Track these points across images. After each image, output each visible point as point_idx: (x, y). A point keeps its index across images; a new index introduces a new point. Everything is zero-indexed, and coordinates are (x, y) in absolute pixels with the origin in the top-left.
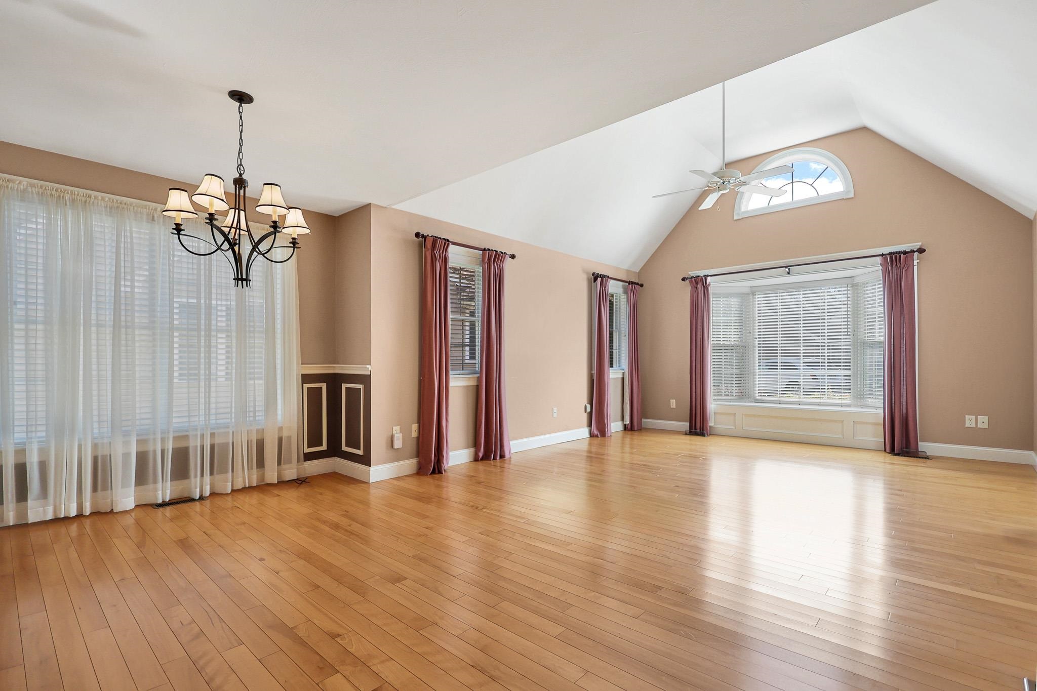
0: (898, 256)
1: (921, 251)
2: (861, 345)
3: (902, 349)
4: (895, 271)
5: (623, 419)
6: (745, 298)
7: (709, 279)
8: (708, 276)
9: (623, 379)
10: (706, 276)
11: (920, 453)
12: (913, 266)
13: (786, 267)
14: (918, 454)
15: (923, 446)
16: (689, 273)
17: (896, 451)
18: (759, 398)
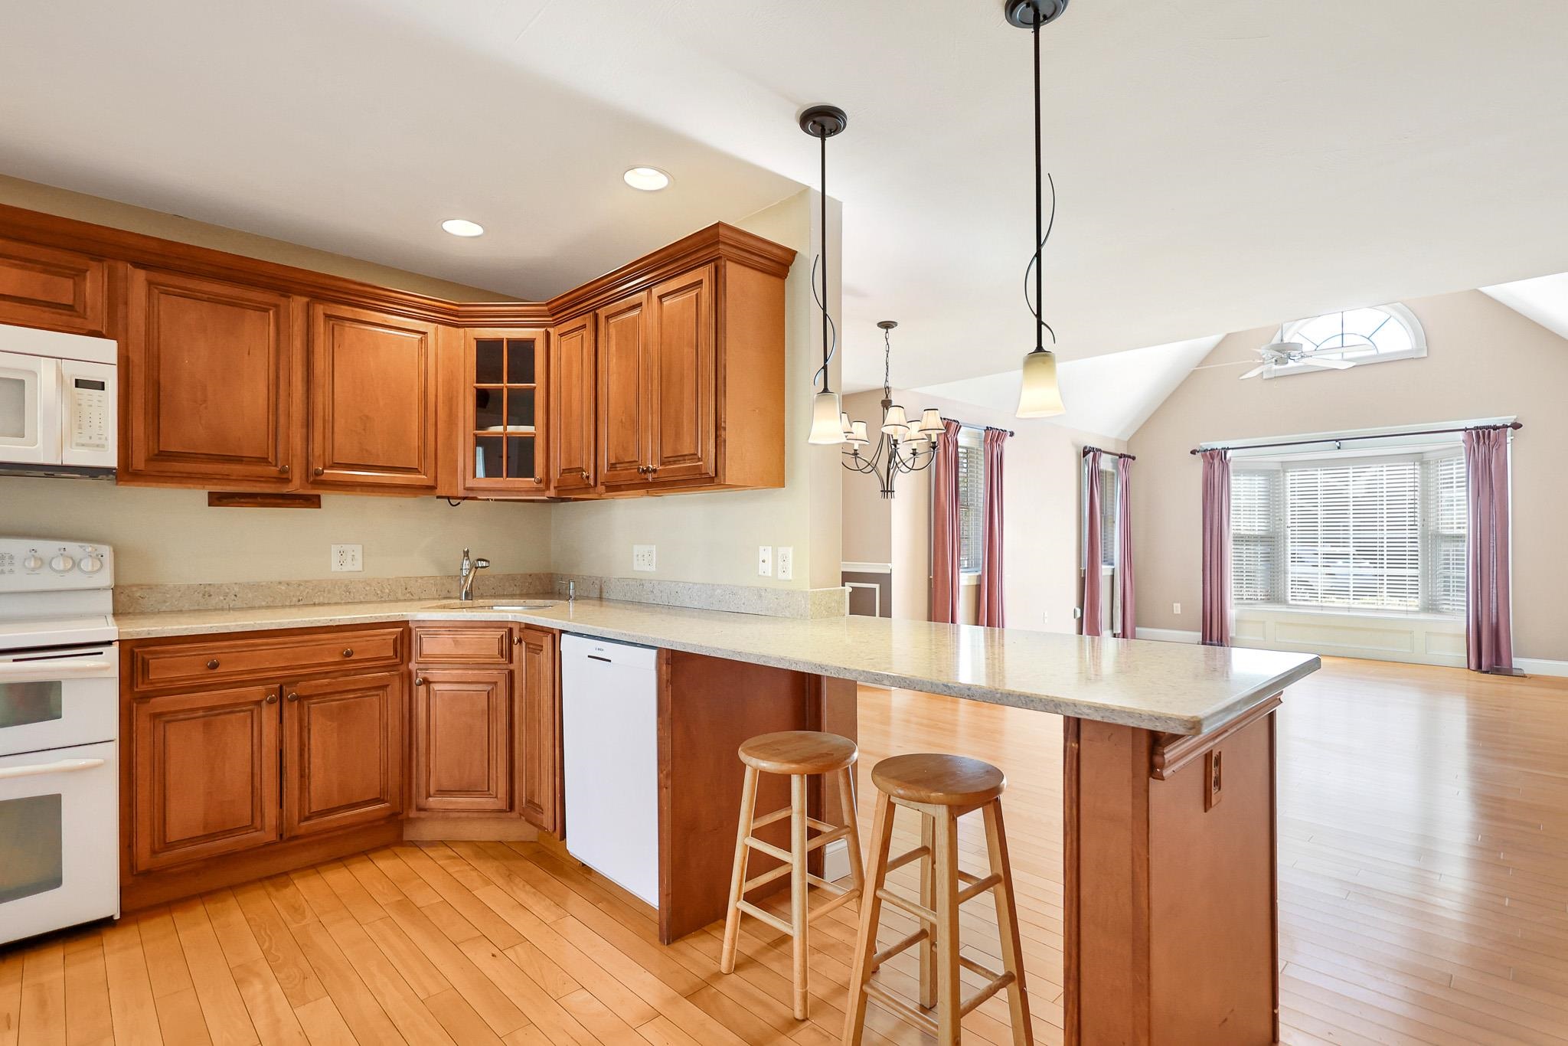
0: (1487, 431)
1: (1516, 426)
2: (1433, 539)
3: (1491, 544)
4: (1482, 449)
5: (1112, 628)
6: (1273, 477)
7: (1229, 453)
8: (1228, 449)
9: (1113, 576)
10: (1226, 449)
11: (1514, 671)
12: (1506, 443)
13: (1337, 441)
14: (1511, 672)
15: (1518, 663)
16: (1201, 444)
17: (1483, 669)
18: (1294, 602)
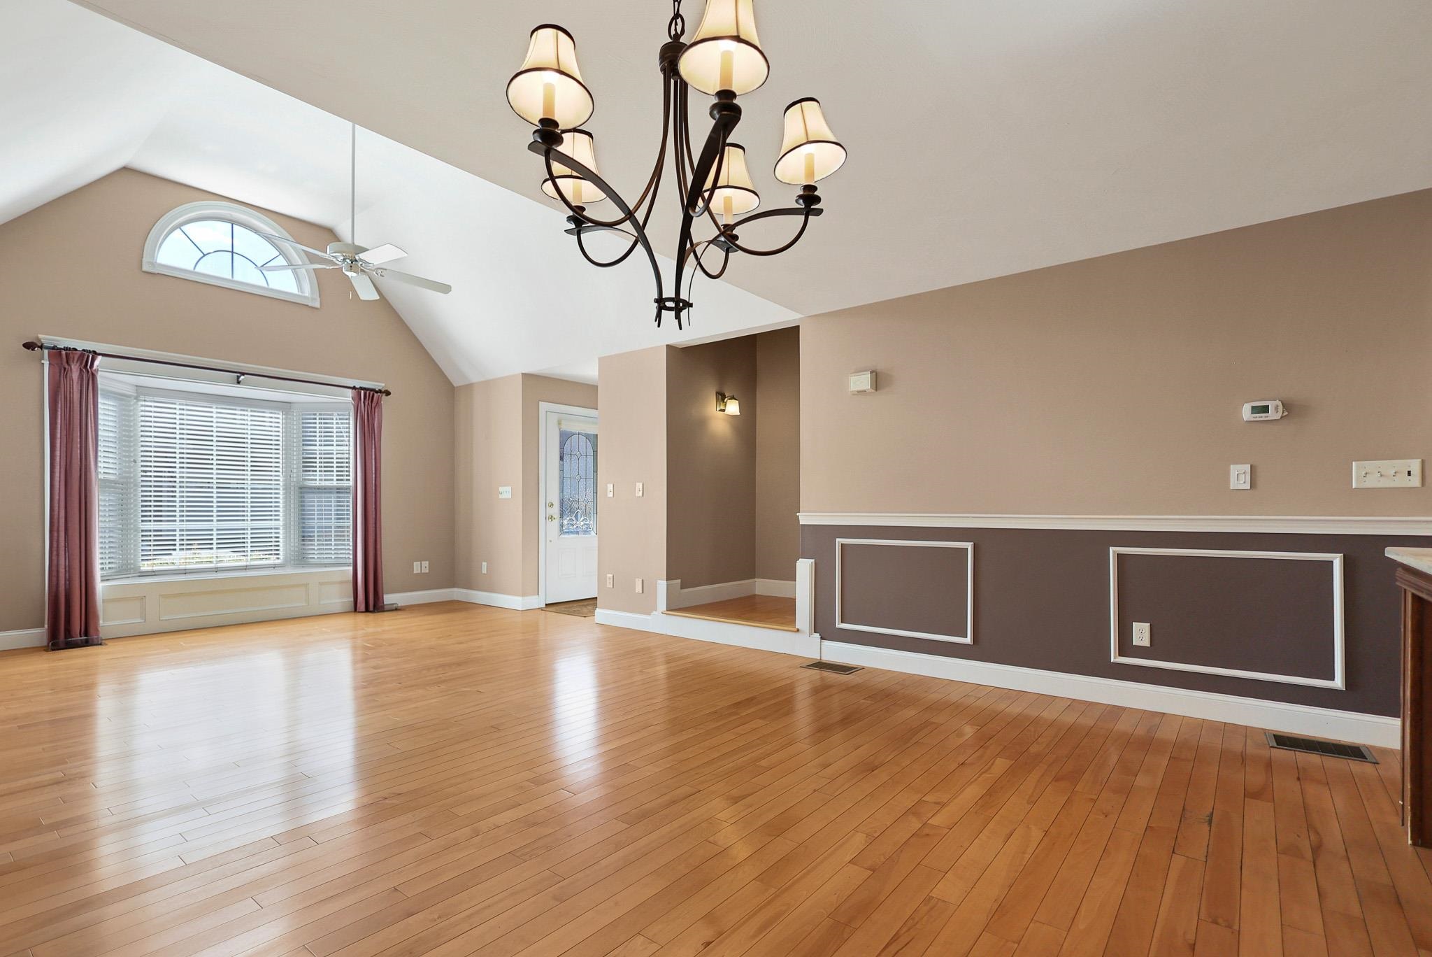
1: (386, 392)
2: (296, 489)
6: (125, 403)
7: (99, 360)
8: (101, 355)
10: (95, 354)
11: (385, 607)
12: (382, 407)
17: (361, 610)
